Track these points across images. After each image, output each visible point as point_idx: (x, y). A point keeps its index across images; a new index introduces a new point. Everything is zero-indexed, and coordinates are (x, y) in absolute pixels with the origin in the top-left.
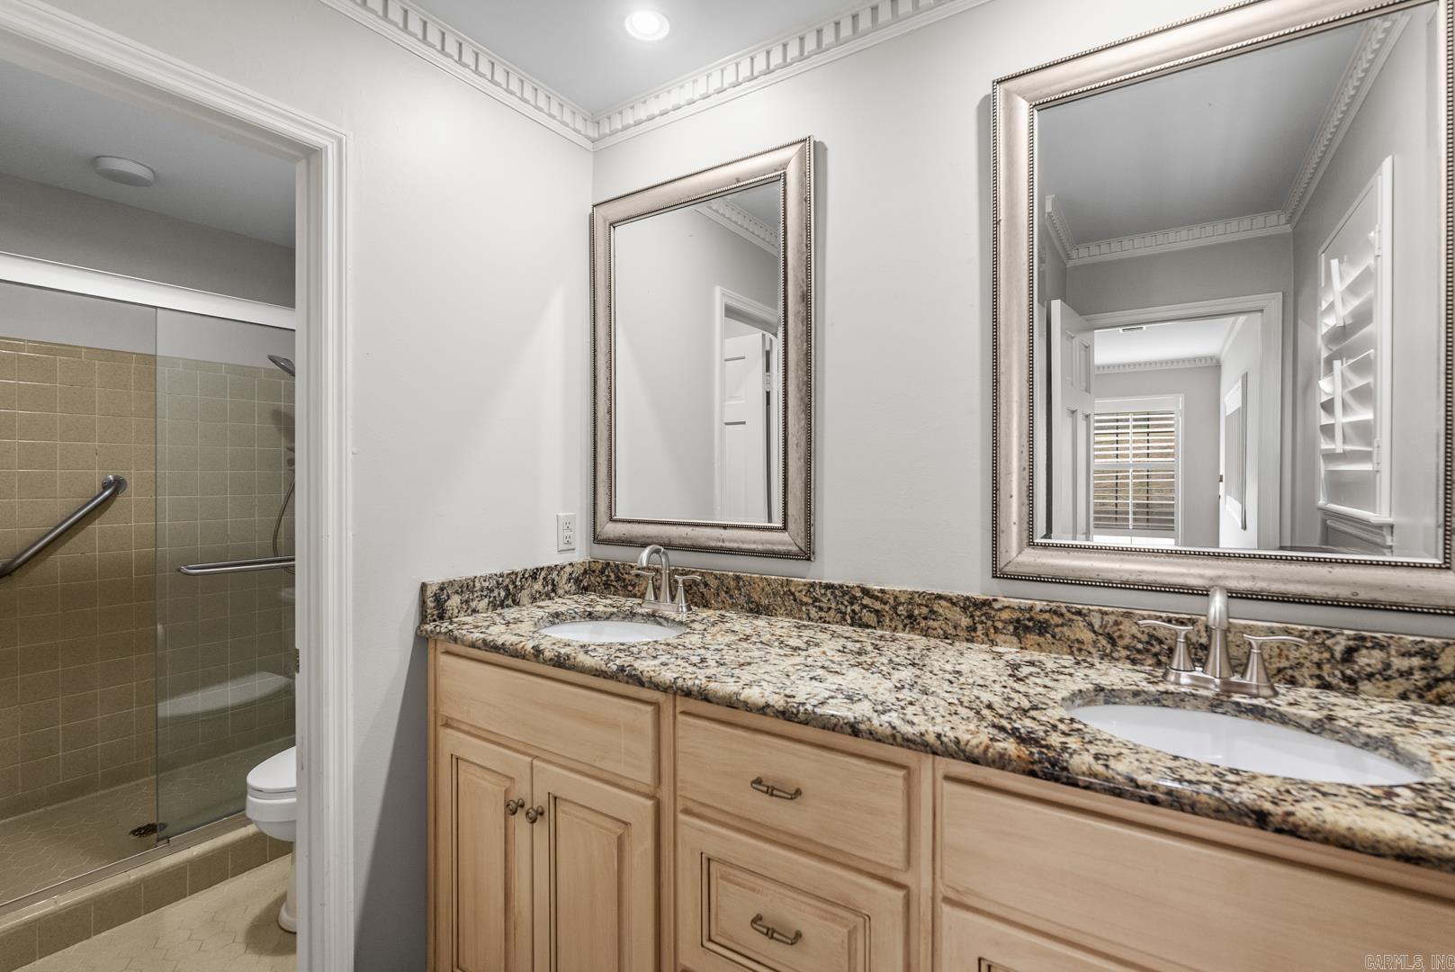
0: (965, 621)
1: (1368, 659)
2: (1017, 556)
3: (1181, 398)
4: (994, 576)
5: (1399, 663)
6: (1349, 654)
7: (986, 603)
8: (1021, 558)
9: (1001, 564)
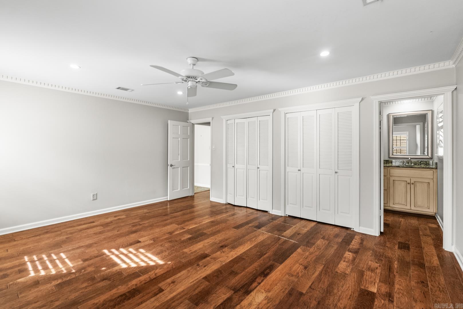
0: (386, 162)
1: (422, 163)
2: (391, 156)
3: (408, 132)
4: (389, 158)
5: (424, 163)
6: (420, 162)
7: (388, 160)
8: (392, 156)
9: (389, 157)
